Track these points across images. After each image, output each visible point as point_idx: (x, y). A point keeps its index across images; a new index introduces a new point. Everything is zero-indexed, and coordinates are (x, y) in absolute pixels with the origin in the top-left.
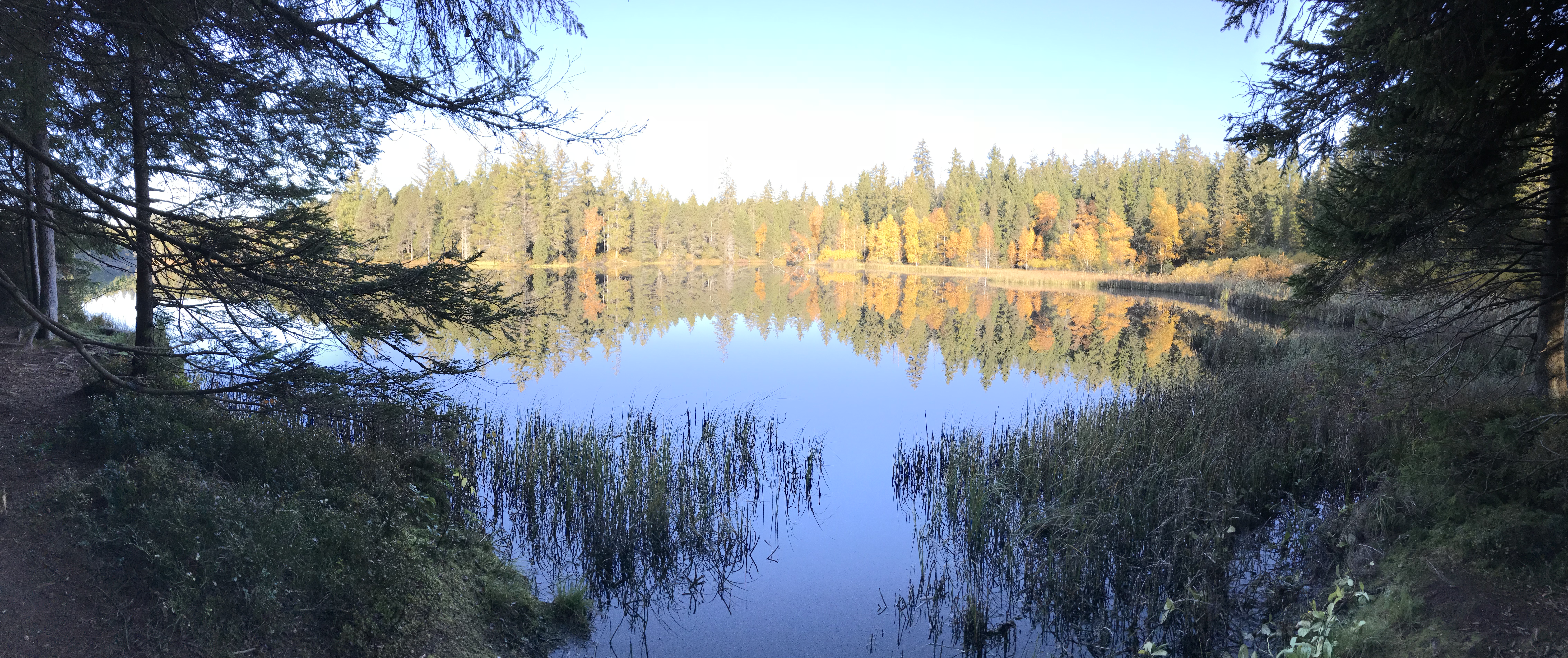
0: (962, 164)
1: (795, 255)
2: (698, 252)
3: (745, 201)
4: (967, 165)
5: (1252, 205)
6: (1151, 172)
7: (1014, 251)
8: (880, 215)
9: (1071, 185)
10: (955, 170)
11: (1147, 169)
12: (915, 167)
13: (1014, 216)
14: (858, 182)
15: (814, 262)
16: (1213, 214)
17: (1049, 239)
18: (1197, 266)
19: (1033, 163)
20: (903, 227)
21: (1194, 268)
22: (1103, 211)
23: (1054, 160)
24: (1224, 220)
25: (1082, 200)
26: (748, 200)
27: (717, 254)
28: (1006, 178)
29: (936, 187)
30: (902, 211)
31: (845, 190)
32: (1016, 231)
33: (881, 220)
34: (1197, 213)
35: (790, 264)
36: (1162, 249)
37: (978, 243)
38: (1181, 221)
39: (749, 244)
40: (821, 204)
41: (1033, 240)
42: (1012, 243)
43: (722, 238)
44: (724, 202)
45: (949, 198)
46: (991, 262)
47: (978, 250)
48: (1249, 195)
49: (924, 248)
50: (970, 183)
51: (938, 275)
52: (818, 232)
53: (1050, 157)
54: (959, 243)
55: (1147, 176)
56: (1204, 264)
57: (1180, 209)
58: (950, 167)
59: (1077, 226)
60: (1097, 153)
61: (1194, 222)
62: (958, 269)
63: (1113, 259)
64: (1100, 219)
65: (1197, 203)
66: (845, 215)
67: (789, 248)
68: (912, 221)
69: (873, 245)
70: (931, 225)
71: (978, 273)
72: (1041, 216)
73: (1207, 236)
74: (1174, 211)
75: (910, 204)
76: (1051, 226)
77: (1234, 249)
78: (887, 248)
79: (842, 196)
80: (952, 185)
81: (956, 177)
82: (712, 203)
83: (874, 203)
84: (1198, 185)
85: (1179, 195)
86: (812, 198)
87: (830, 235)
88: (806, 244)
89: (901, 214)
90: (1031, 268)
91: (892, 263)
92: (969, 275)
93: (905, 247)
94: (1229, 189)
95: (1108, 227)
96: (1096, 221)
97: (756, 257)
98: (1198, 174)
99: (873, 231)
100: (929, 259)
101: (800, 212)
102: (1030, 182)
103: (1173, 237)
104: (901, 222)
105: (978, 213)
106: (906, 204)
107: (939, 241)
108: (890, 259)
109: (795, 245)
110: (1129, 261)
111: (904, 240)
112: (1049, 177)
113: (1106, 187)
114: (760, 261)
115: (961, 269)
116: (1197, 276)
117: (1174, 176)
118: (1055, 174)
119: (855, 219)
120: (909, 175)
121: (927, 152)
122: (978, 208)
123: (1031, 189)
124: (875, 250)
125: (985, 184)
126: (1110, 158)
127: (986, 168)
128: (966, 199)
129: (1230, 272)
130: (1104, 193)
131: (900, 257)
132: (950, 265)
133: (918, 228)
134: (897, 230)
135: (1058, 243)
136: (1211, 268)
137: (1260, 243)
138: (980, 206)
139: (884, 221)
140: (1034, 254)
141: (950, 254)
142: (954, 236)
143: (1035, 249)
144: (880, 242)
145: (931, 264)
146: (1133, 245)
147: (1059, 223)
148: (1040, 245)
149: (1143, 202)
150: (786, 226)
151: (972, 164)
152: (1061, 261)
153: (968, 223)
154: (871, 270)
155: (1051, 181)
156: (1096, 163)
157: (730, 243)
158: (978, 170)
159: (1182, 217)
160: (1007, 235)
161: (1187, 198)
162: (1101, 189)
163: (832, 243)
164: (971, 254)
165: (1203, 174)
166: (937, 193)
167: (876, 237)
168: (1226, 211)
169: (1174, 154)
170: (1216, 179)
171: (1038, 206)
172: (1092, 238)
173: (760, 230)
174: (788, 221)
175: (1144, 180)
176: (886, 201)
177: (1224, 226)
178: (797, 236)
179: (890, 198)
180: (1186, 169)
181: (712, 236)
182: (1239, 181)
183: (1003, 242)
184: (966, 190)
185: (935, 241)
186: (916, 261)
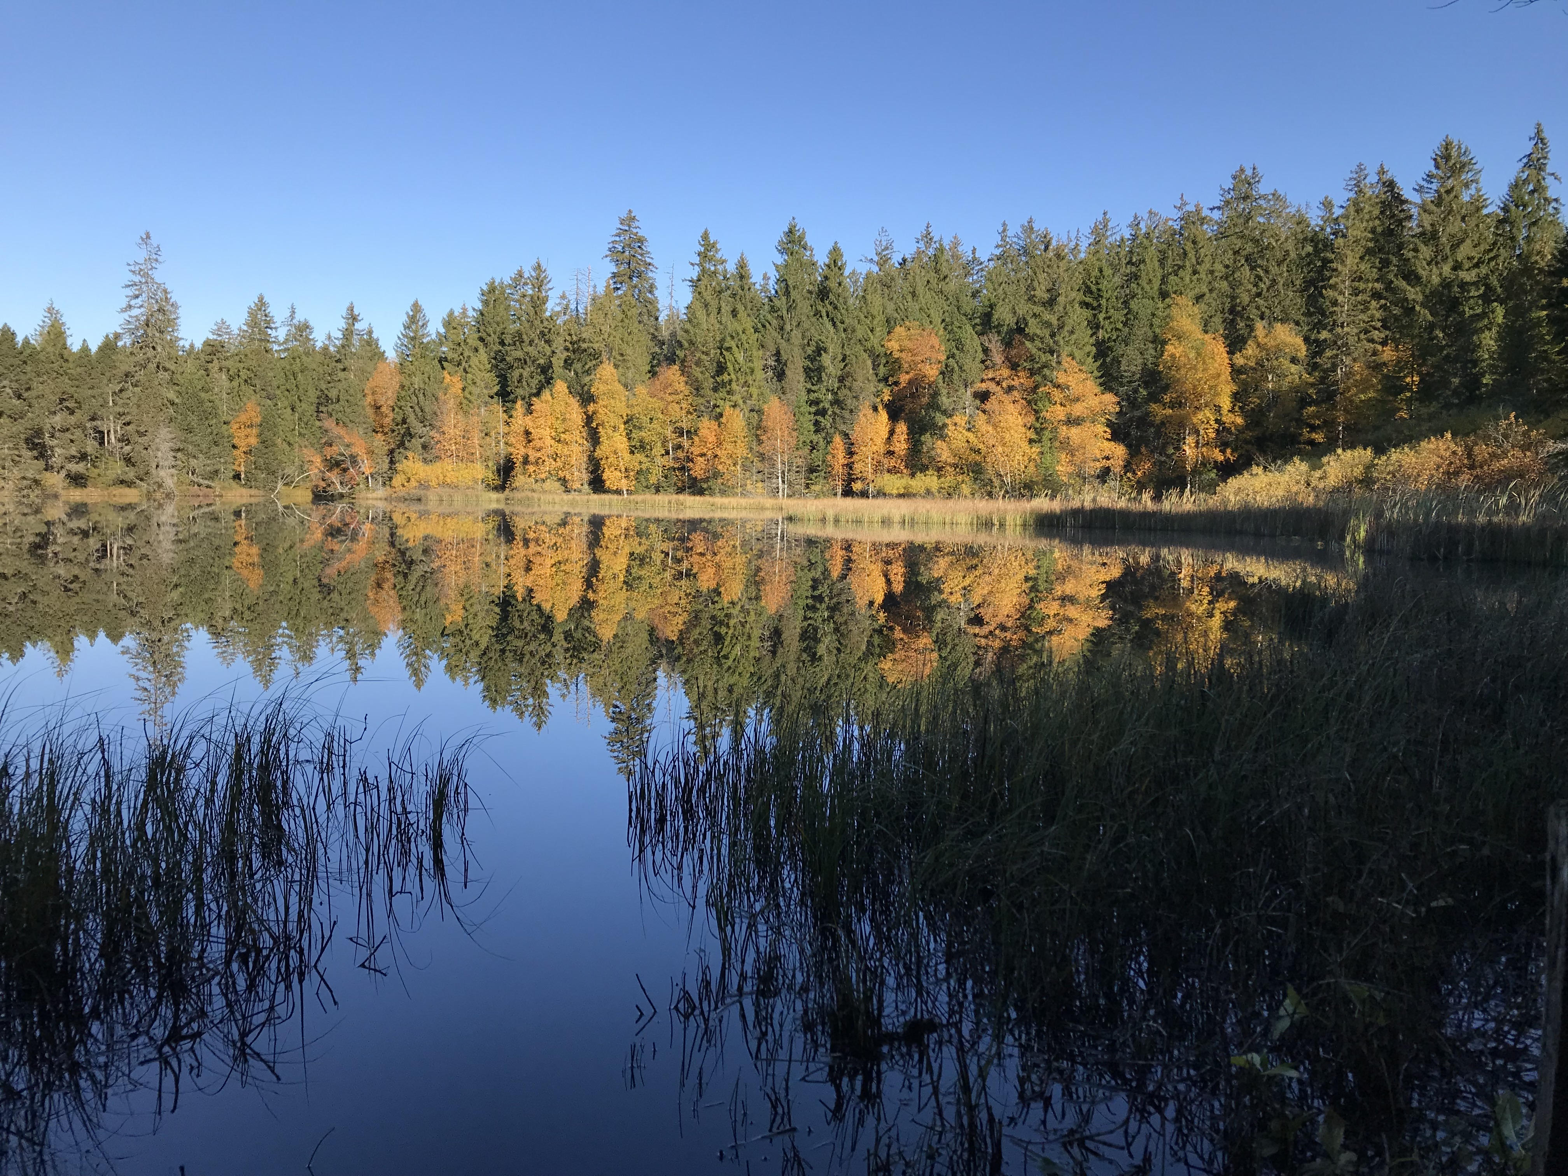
0: (720, 268)
1: (334, 477)
2: (76, 468)
3: (198, 345)
4: (731, 267)
5: (1425, 315)
6: (1162, 262)
7: (841, 458)
8: (534, 383)
9: (969, 305)
10: (705, 281)
11: (1151, 255)
12: (614, 275)
13: (841, 379)
14: (479, 306)
15: (381, 492)
16: (1316, 347)
17: (923, 430)
18: (1280, 470)
19: (883, 261)
20: (591, 408)
21: (1273, 476)
22: (1044, 358)
23: (931, 252)
24: (1347, 360)
25: (994, 337)
26: (207, 343)
27: (131, 474)
28: (823, 293)
29: (662, 318)
30: (588, 372)
31: (450, 323)
32: (846, 414)
33: (538, 394)
34: (1278, 349)
35: (321, 497)
36: (1190, 440)
37: (760, 442)
38: (1236, 371)
39: (215, 450)
40: (391, 355)
41: (884, 433)
42: (838, 439)
43: (141, 434)
44: (144, 343)
45: (691, 343)
46: (790, 485)
47: (762, 457)
48: (1413, 294)
49: (640, 457)
50: (740, 308)
51: (674, 516)
52: (387, 421)
53: (922, 245)
54: (720, 444)
55: (1152, 269)
56: (1298, 468)
57: (1235, 344)
58: (694, 273)
59: (983, 397)
60: (1029, 229)
61: (1272, 370)
62: (718, 500)
63: (1070, 469)
64: (1038, 378)
65: (1278, 326)
66: (453, 381)
67: (318, 460)
68: (612, 395)
69: (523, 451)
70: (658, 404)
71: (763, 509)
72: (904, 379)
73: (1304, 401)
74: (1219, 349)
75: (604, 357)
76: (925, 400)
77: (1377, 428)
78: (555, 457)
79: (442, 339)
80: (701, 314)
81: (708, 296)
82: (109, 346)
83: (519, 354)
84: (1281, 281)
85: (1232, 311)
86: (370, 343)
87: (417, 428)
88: (359, 450)
89: (586, 379)
90: (881, 494)
91: (567, 491)
92: (743, 514)
93: (598, 453)
94: (1362, 286)
95: (1057, 395)
96: (1028, 383)
97: (233, 484)
98: (1279, 255)
99: (520, 419)
100: (653, 480)
101: (341, 375)
102: (876, 301)
103: (1218, 409)
104: (587, 398)
105: (760, 375)
106: (596, 356)
107: (673, 439)
108: (564, 481)
109: (331, 452)
110: (1106, 471)
111: (594, 437)
112: (920, 290)
113: (1051, 303)
114: (245, 491)
115: (725, 500)
116: (1280, 493)
117: (1218, 267)
118: (934, 282)
119: (476, 390)
120: (601, 290)
121: (641, 240)
122: (758, 364)
123: (880, 318)
124: (526, 461)
125: (773, 309)
126: (1059, 236)
127: (773, 275)
128: (733, 344)
129: (1367, 481)
130: (1047, 316)
131: (586, 477)
132: (701, 492)
133: (625, 411)
134: (576, 415)
135: (943, 437)
136: (1318, 474)
137: (1447, 406)
138: (761, 359)
139: (546, 394)
140: (888, 463)
141: (698, 469)
142: (707, 427)
143: (891, 453)
144: (537, 443)
145: (657, 491)
146: (1118, 433)
147: (944, 392)
148: (901, 445)
149: (1142, 331)
150: (307, 408)
151: (742, 266)
152: (949, 480)
153: (737, 398)
154: (517, 509)
155: (926, 297)
156: (1025, 251)
157: (165, 447)
158: (756, 278)
159: (1239, 360)
160: (826, 422)
161: (1253, 313)
162: (1038, 309)
163: (425, 447)
164: (745, 469)
165: (1293, 255)
166: (665, 334)
167: (527, 433)
168: (1351, 340)
169: (1216, 215)
170: (1326, 261)
171: (896, 355)
172: (1020, 421)
173: (243, 418)
174: (313, 395)
175: (1143, 282)
176: (548, 352)
177: (1348, 375)
178: (337, 431)
179: (559, 343)
180: (1249, 248)
181: (112, 427)
182: (1385, 263)
183: (818, 438)
184: (732, 326)
185: (665, 442)
186: (624, 484)
